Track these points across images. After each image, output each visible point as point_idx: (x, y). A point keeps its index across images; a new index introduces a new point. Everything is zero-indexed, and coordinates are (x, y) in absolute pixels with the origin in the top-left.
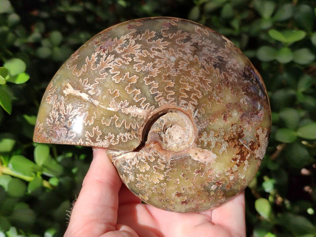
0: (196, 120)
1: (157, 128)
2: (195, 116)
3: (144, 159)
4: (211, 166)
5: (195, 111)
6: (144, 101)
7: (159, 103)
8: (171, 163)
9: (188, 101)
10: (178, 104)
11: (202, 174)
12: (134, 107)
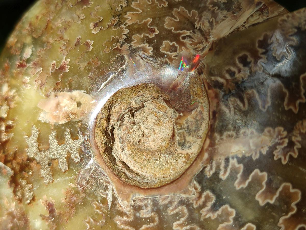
0: (105, 181)
1: (187, 123)
2: (110, 187)
3: (184, 38)
4: (43, 94)
5: (114, 199)
6: (237, 178)
7: (199, 187)
8: (122, 58)
9: (136, 218)
10: (155, 203)
11: (53, 67)
12: (256, 153)
